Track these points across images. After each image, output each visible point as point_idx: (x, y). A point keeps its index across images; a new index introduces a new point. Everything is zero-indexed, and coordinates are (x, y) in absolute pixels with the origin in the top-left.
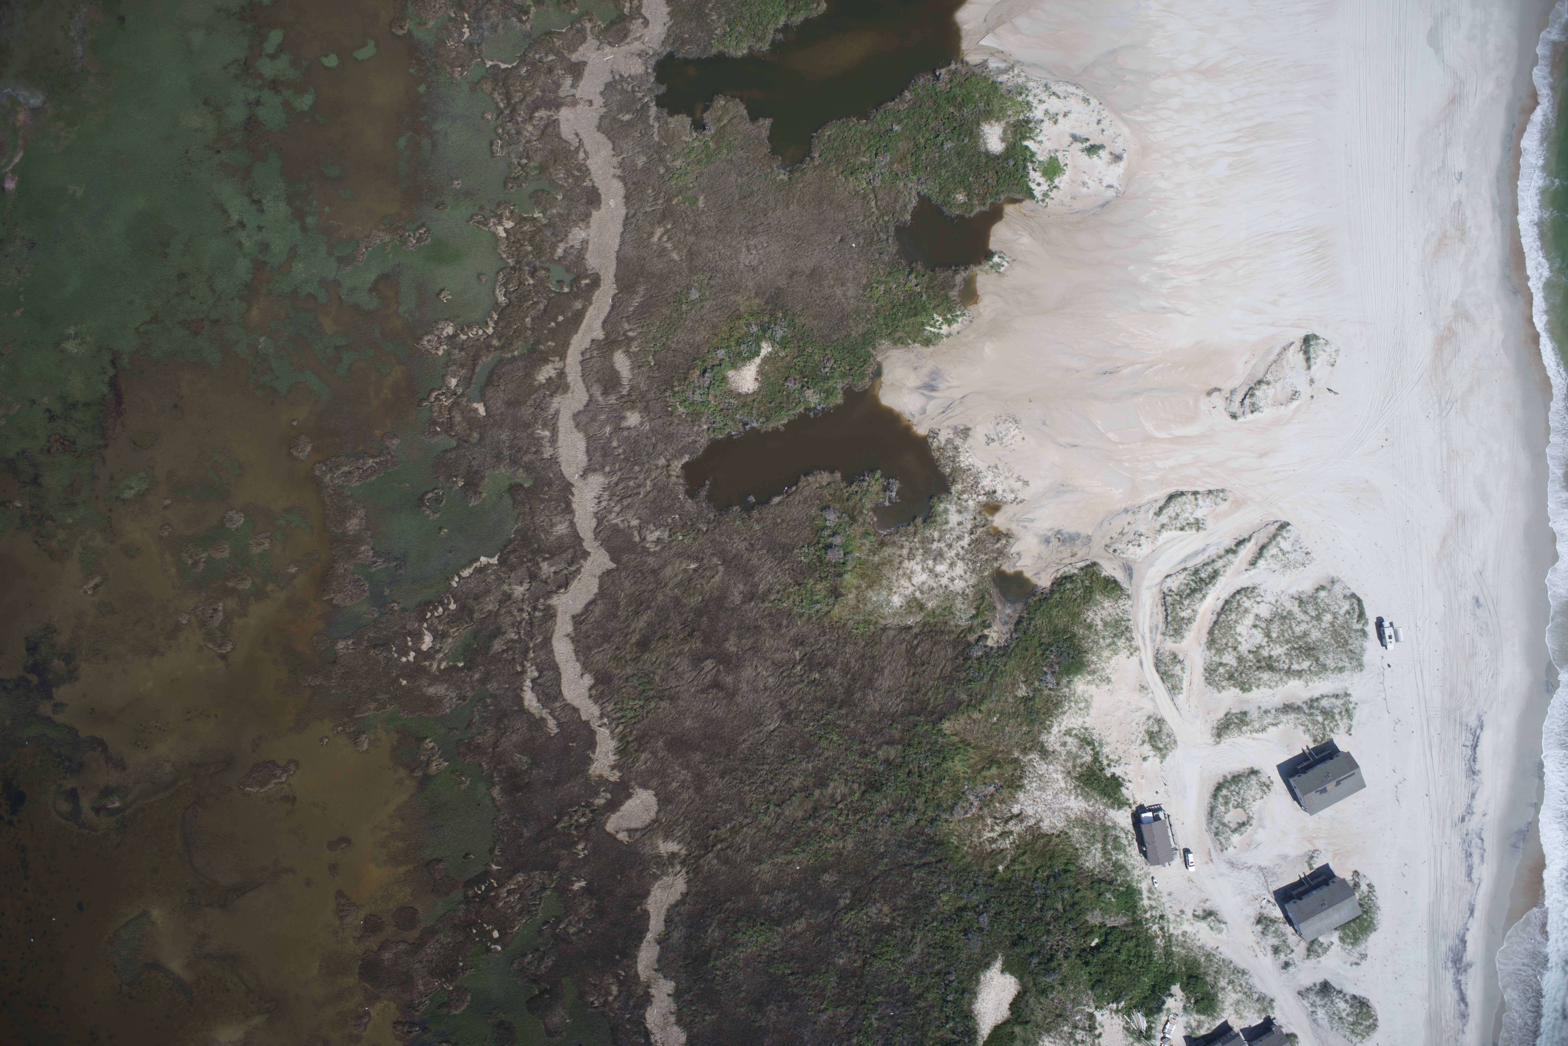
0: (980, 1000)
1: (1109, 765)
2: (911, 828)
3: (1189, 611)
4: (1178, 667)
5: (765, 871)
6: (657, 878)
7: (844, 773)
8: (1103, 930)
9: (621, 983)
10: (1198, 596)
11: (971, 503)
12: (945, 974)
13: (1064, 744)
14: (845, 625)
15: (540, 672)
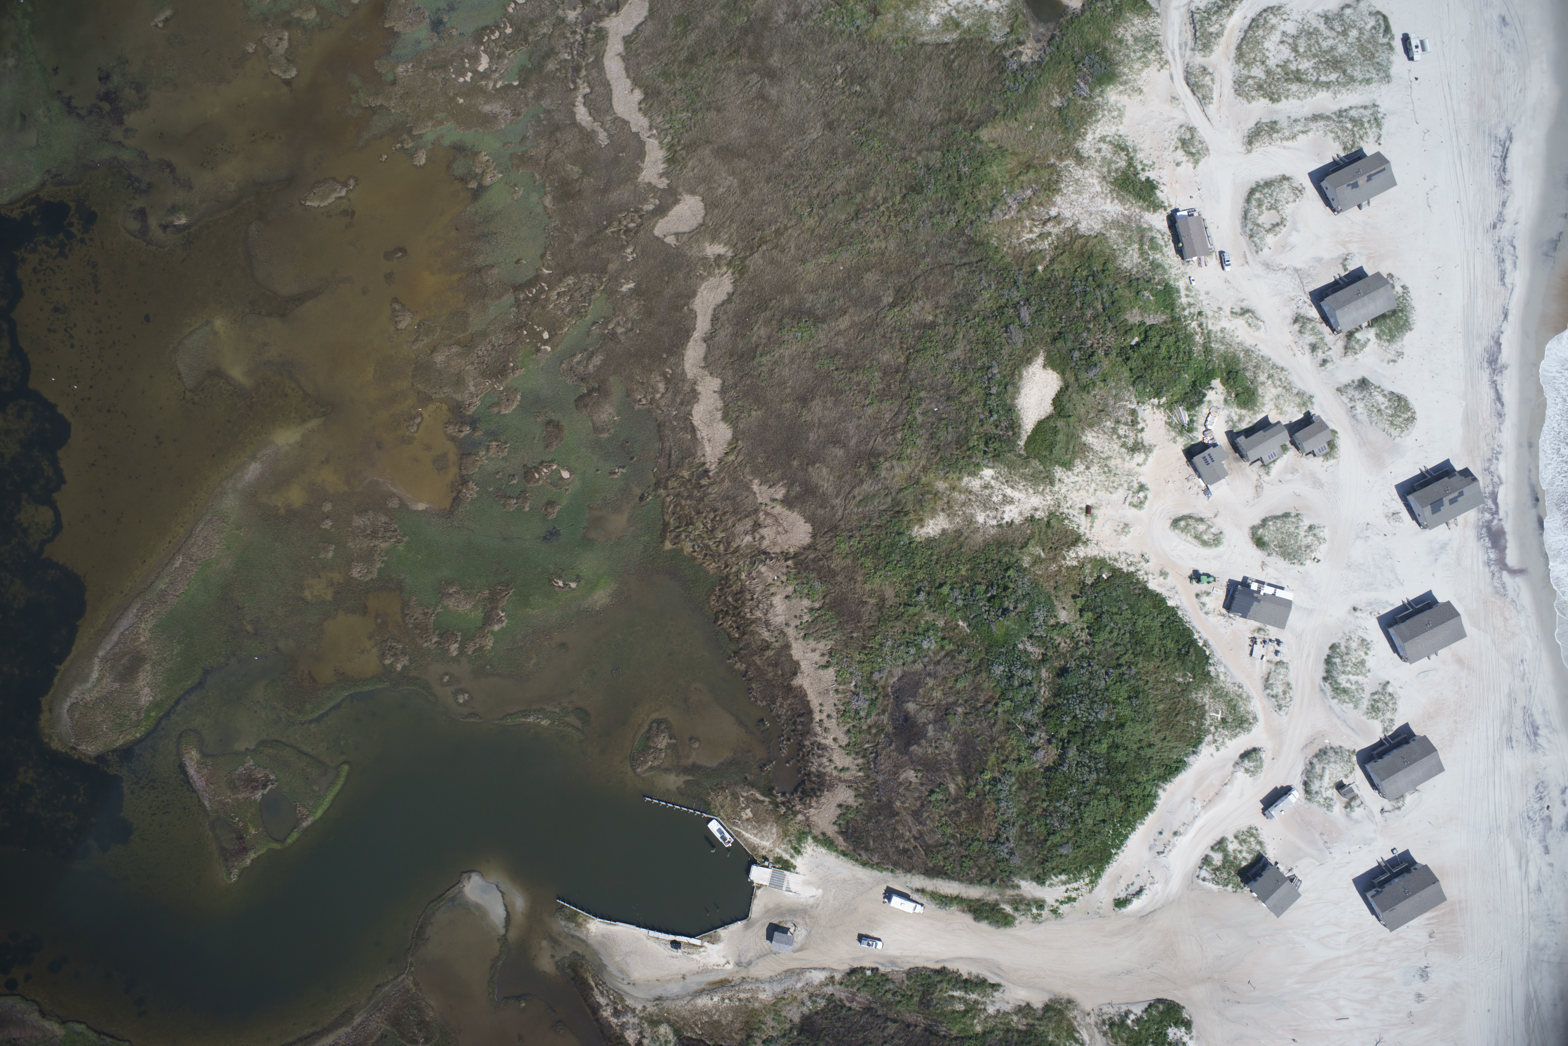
0: (1022, 395)
1: (1143, 170)
2: (952, 229)
3: (1217, 26)
4: (1208, 78)
5: (810, 271)
6: (703, 278)
7: (886, 178)
8: (1143, 328)
9: (668, 381)
10: (1226, 12)
12: (988, 369)
13: (1099, 150)
14: (883, 42)
15: (592, 89)
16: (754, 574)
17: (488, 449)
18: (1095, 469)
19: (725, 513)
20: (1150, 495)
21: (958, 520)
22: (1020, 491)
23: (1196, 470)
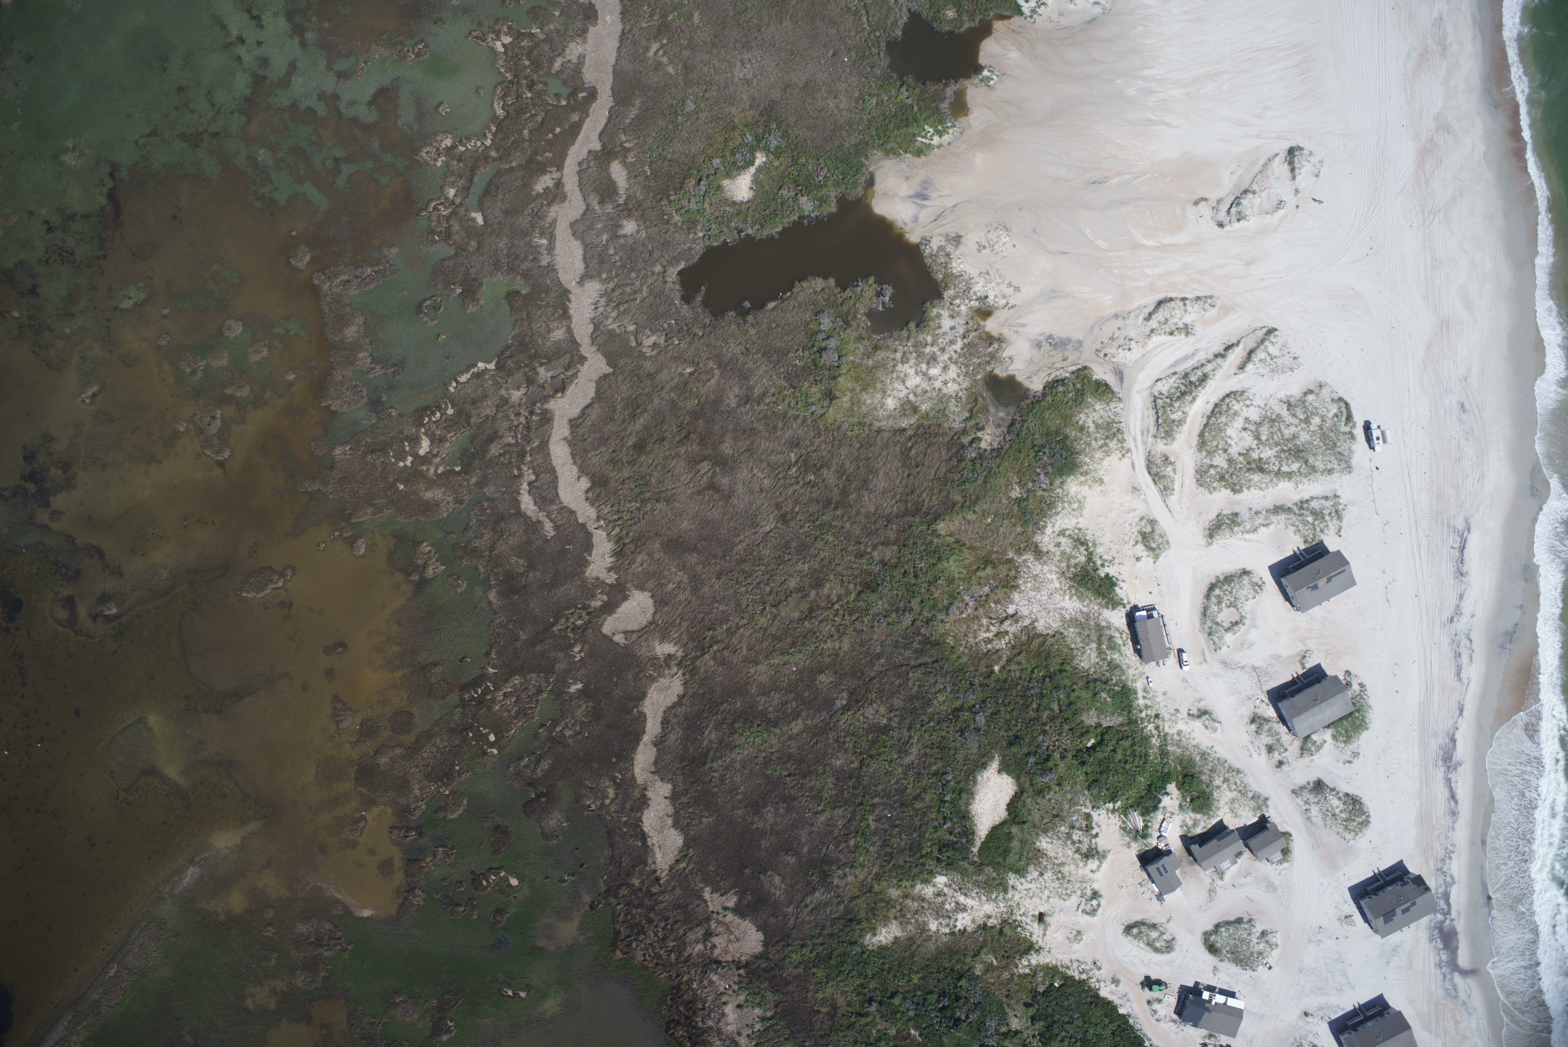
0: (977, 801)
1: (1103, 565)
2: (907, 628)
3: (1180, 413)
4: (1170, 468)
5: (762, 672)
6: (653, 679)
7: (840, 574)
8: (1099, 730)
9: (617, 786)
10: (1189, 398)
11: (963, 308)
12: (943, 774)
13: (1058, 545)
14: (839, 427)
15: (537, 476)
16: (705, 983)
17: (435, 855)
18: (1048, 875)
19: (676, 922)
20: (1103, 902)
21: (910, 927)
22: (973, 898)
23: (1149, 875)
